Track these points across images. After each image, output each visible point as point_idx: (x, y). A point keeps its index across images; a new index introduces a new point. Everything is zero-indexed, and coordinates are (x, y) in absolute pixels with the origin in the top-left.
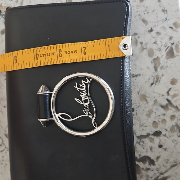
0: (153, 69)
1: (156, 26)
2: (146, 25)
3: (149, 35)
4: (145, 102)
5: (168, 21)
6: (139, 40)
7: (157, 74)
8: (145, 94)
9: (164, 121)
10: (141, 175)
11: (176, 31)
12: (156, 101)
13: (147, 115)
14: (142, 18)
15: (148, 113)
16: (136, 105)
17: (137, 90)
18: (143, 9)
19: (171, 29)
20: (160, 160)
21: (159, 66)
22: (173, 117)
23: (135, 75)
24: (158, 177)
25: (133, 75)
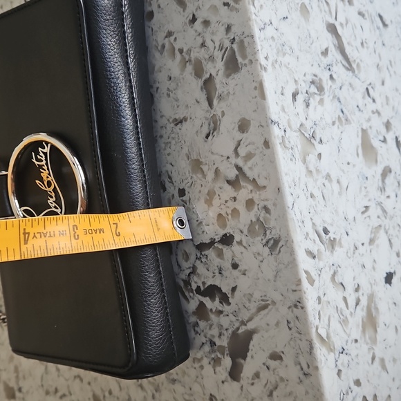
0: (206, 103)
1: (201, 7)
2: (184, 11)
3: (191, 32)
4: (200, 176)
6: (177, 46)
7: (212, 112)
8: (199, 158)
9: (235, 212)
10: (209, 322)
11: (236, 9)
12: (217, 172)
13: (206, 201)
15: (208, 198)
16: (187, 181)
17: (185, 150)
19: (226, 7)
20: (237, 293)
21: (215, 94)
22: (250, 203)
23: (179, 120)
24: (238, 329)
25: (175, 120)
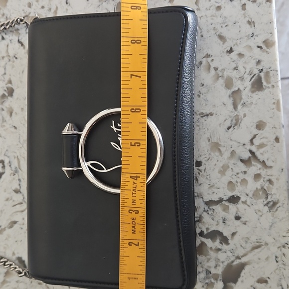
0: (232, 107)
1: (238, 44)
2: (223, 44)
3: (227, 58)
4: (217, 154)
5: (256, 37)
6: (213, 65)
7: (236, 113)
8: (218, 141)
9: (244, 181)
10: (208, 257)
11: (267, 52)
12: (233, 153)
13: (220, 172)
14: (218, 33)
15: (222, 170)
16: (205, 156)
17: (207, 135)
18: (220, 20)
19: (259, 49)
20: (236, 237)
21: (240, 102)
22: (257, 176)
23: (205, 114)
24: (233, 262)
25: (202, 113)
